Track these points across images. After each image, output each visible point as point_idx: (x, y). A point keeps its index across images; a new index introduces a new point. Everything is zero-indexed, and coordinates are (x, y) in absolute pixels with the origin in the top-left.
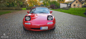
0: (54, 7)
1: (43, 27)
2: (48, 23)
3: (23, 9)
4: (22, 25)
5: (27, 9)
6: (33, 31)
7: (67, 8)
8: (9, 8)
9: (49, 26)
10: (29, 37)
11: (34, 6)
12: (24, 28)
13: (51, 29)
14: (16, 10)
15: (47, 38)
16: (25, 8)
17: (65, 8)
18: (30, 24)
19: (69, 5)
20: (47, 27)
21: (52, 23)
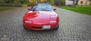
0: (58, 4)
1: (45, 26)
2: (51, 22)
3: (24, 5)
4: (22, 23)
5: (28, 6)
6: (33, 30)
7: (73, 6)
8: (8, 4)
9: (52, 25)
10: (29, 36)
11: (37, 2)
12: (24, 27)
13: (54, 28)
14: (16, 6)
15: (49, 37)
16: (26, 4)
17: (71, 5)
18: (31, 22)
19: (76, 2)
20: (50, 26)
21: (55, 21)
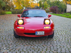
1: (39, 32)
2: (44, 28)
11: (24, 8)
16: (9, 11)
18: (23, 28)
20: (43, 32)
21: (50, 27)
